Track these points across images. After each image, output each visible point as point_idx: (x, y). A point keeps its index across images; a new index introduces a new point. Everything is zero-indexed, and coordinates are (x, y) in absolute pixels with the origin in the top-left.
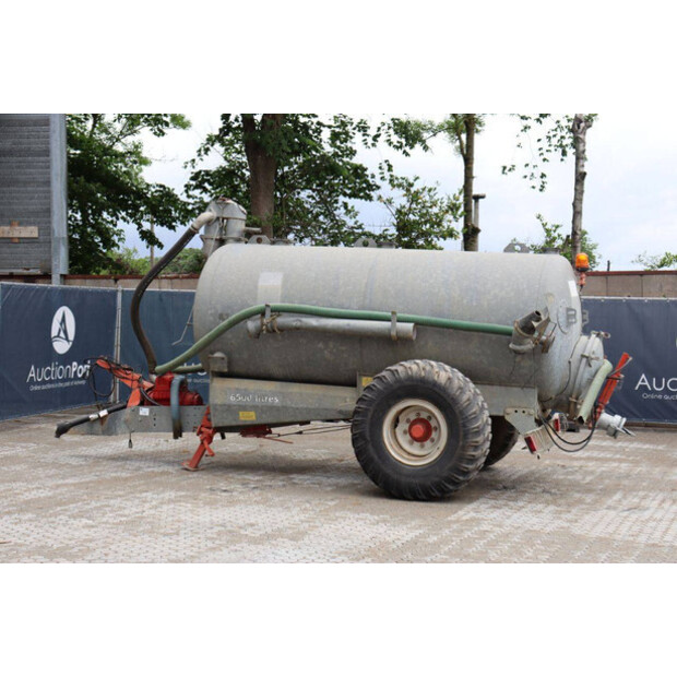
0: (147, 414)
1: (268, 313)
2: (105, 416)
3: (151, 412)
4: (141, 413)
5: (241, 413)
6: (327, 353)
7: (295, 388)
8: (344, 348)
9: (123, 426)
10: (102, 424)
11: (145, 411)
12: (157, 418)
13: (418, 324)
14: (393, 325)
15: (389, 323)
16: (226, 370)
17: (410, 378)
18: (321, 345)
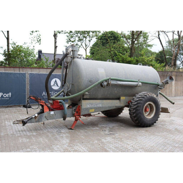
0: (53, 114)
1: (110, 80)
2: (37, 116)
3: (54, 113)
4: (51, 113)
5: (90, 110)
6: (116, 91)
7: (105, 101)
8: (121, 89)
9: (45, 118)
10: (35, 119)
11: (52, 113)
12: (56, 114)
13: (142, 83)
14: (138, 83)
15: (137, 83)
16: (88, 98)
17: (150, 97)
18: (115, 89)
